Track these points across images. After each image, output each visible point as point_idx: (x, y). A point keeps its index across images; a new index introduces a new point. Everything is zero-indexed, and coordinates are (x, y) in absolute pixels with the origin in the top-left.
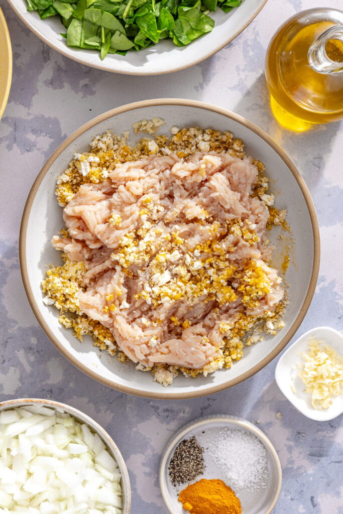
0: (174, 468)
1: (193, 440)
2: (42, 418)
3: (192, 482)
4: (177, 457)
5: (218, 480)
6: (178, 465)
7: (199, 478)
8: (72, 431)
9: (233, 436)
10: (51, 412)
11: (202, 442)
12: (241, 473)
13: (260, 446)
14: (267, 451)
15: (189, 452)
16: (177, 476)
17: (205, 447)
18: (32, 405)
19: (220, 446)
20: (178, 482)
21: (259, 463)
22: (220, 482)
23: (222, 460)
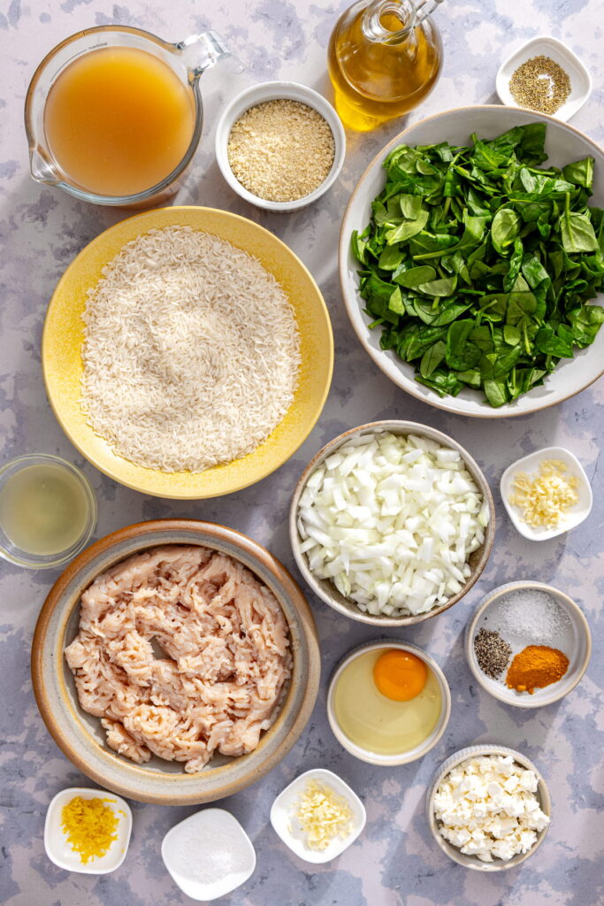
0: (485, 666)
1: (483, 632)
2: (364, 448)
3: (509, 666)
4: (481, 655)
5: (528, 647)
6: (487, 661)
7: (511, 658)
8: (399, 445)
9: (511, 603)
10: (371, 437)
11: (490, 627)
12: (542, 627)
13: (539, 594)
14: (548, 594)
15: (487, 643)
16: (492, 669)
17: (497, 630)
18: (350, 439)
19: (508, 619)
20: (498, 673)
21: (549, 608)
22: (531, 647)
23: (518, 629)
